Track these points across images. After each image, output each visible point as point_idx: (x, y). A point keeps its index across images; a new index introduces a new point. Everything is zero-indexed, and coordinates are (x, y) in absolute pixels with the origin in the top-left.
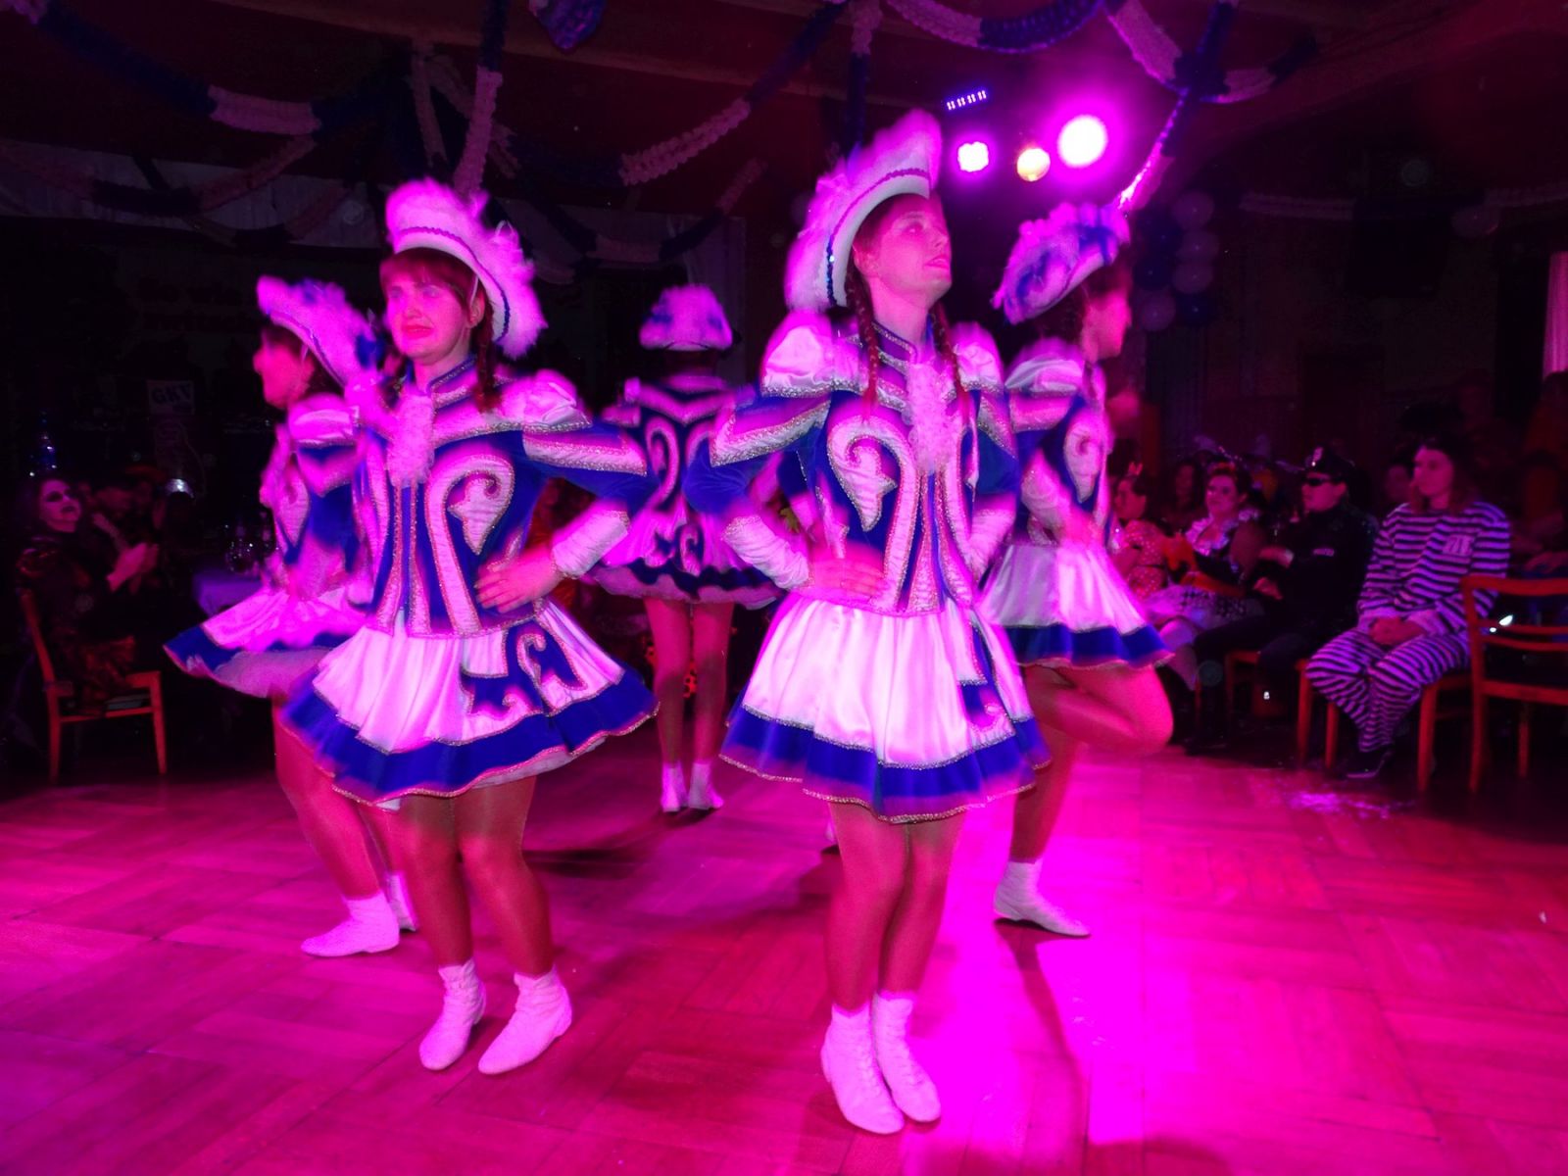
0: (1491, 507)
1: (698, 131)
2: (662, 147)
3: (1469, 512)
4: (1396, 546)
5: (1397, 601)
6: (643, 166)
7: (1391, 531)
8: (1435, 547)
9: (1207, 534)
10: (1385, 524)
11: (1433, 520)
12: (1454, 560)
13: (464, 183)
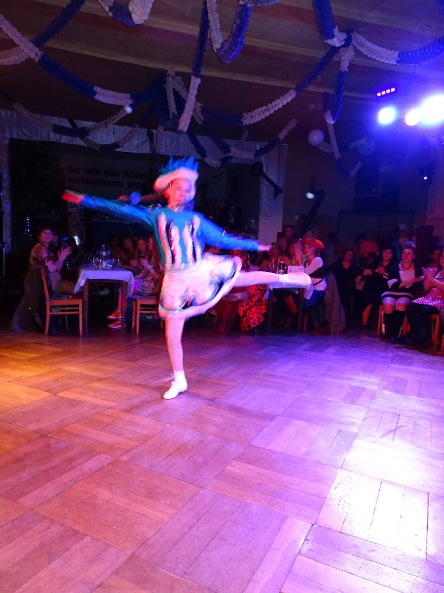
1: (274, 103)
2: (260, 109)
6: (252, 117)
13: (183, 122)
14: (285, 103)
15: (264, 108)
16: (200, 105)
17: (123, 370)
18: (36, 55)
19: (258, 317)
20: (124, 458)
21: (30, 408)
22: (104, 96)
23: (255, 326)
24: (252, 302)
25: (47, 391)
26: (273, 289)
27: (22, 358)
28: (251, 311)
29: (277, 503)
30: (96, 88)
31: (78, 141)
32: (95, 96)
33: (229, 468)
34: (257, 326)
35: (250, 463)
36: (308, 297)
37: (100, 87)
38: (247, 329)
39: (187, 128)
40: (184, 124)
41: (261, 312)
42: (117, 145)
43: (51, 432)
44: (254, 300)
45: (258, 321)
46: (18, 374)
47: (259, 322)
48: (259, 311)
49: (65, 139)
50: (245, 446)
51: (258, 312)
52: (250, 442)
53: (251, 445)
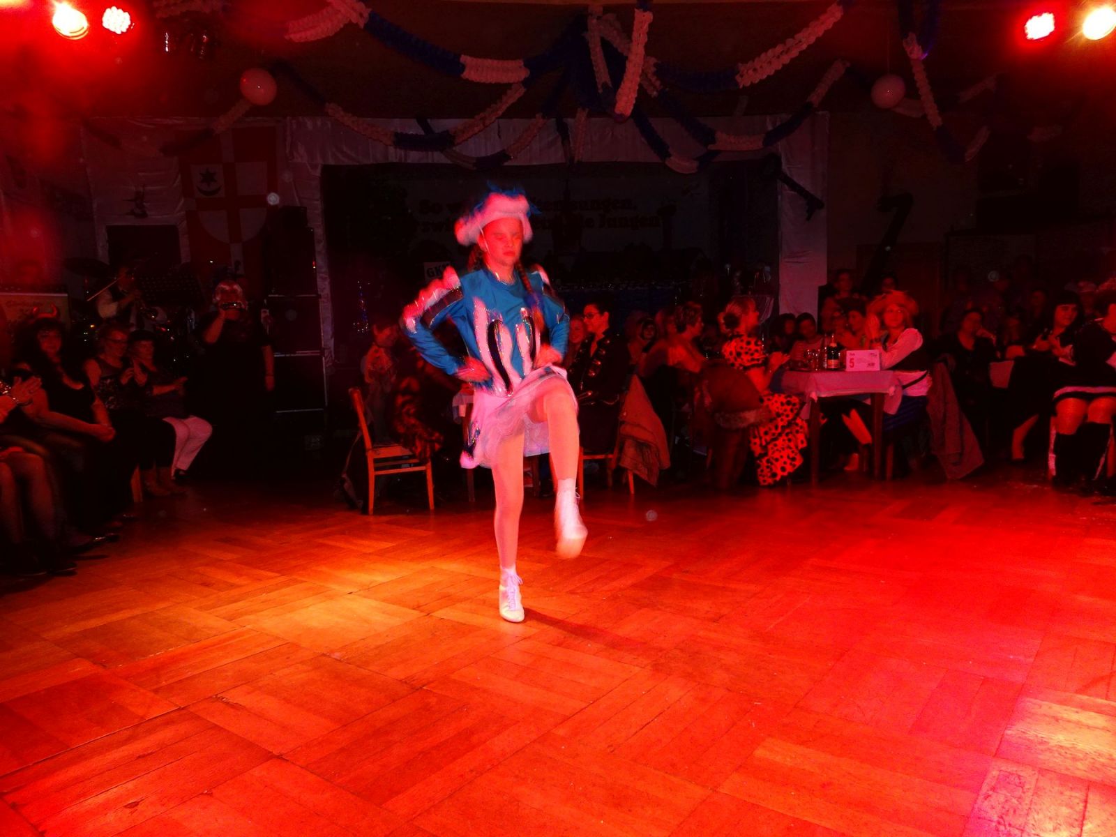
1: (799, 36)
2: (770, 53)
6: (755, 70)
13: (625, 98)
14: (820, 34)
15: (779, 49)
16: (653, 60)
17: (543, 566)
18: (361, 15)
19: (792, 455)
20: (561, 732)
21: (389, 639)
22: (479, 70)
23: (785, 474)
24: (776, 428)
25: (414, 609)
26: (819, 398)
27: (368, 552)
28: (776, 445)
29: (866, 824)
30: (465, 59)
31: (438, 157)
32: (462, 73)
33: (760, 752)
34: (789, 473)
35: (803, 743)
36: (892, 409)
37: (471, 56)
38: (771, 481)
39: (632, 108)
40: (626, 101)
41: (797, 447)
42: (503, 156)
43: (429, 683)
44: (781, 424)
45: (791, 464)
46: (364, 577)
47: (794, 466)
48: (792, 445)
49: (414, 157)
51: (789, 447)
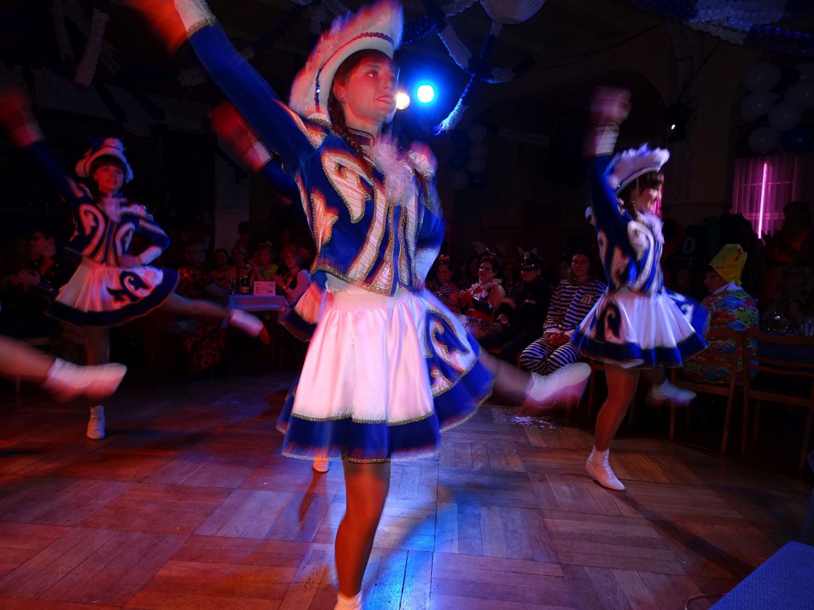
0: (601, 282)
3: (592, 284)
4: (562, 299)
5: (560, 326)
6: (192, 76)
7: (560, 291)
8: (577, 299)
9: (478, 291)
10: (557, 289)
11: (577, 287)
12: (584, 305)
13: (83, 73)
16: (110, 47)
19: (213, 354)
23: (208, 366)
28: (202, 345)
29: (228, 603)
33: (161, 572)
34: (211, 366)
35: (193, 560)
38: (197, 372)
39: (90, 81)
40: (86, 73)
41: (217, 348)
45: (212, 359)
47: (215, 360)
48: (213, 345)
50: (186, 538)
51: (212, 347)
52: (194, 531)
53: (197, 536)
